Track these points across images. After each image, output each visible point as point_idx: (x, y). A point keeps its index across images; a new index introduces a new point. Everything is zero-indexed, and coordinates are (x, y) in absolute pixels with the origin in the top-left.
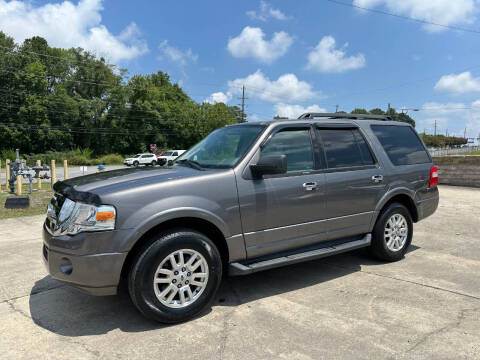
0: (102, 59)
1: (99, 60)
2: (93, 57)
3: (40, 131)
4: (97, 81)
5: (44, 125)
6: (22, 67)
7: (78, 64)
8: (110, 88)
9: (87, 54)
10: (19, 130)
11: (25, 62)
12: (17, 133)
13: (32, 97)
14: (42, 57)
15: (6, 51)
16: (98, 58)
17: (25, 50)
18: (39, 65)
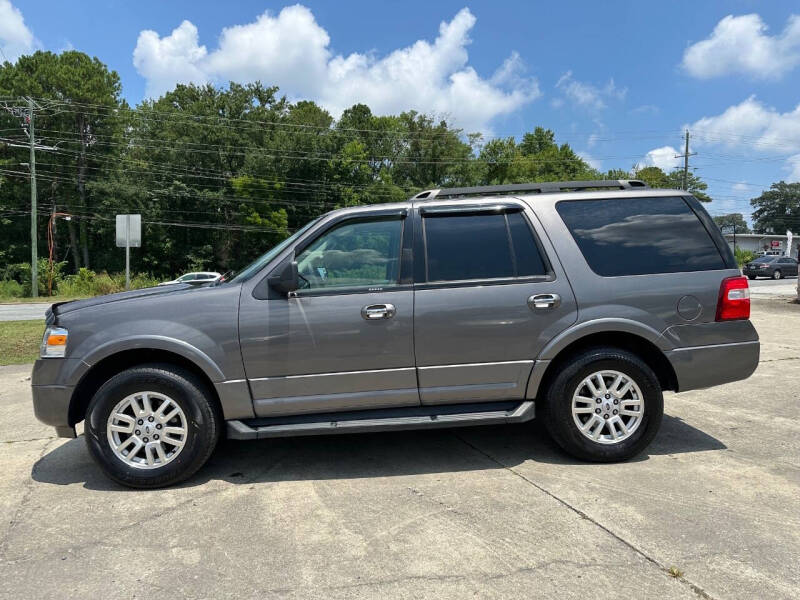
0: (443, 124)
1: (439, 124)
2: (430, 122)
4: (435, 158)
6: (336, 151)
7: (411, 137)
8: (453, 166)
9: (422, 119)
11: (340, 142)
13: (349, 190)
14: (364, 134)
15: (319, 131)
16: (436, 124)
17: (342, 125)
18: (358, 145)
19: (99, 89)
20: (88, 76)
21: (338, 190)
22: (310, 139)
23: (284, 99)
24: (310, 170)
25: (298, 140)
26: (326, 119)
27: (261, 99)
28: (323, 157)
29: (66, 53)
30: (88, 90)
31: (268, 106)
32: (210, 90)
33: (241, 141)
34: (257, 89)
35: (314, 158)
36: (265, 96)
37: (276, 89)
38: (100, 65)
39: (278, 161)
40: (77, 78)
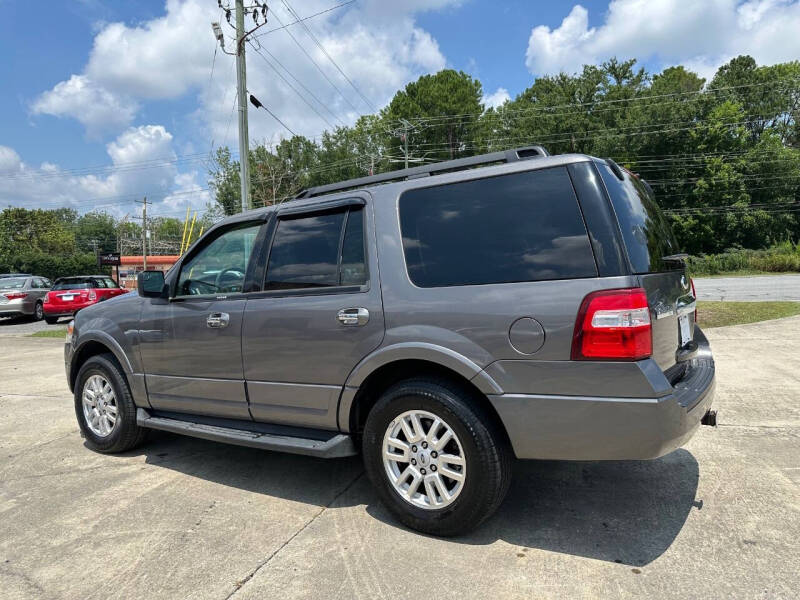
3: (730, 216)
5: (738, 204)
6: (702, 117)
10: (695, 217)
11: (709, 106)
12: (691, 221)
13: (717, 161)
14: (744, 91)
17: (713, 85)
18: (733, 106)
19: (463, 100)
20: (454, 89)
21: (703, 162)
22: (668, 110)
23: (642, 72)
24: (667, 144)
25: (654, 114)
26: (694, 82)
27: (617, 77)
28: (684, 127)
29: (439, 73)
30: (454, 103)
31: (624, 82)
32: (564, 79)
33: (591, 125)
34: (613, 67)
35: (671, 130)
36: (620, 71)
37: (633, 62)
38: (464, 76)
39: (629, 139)
40: (446, 93)
